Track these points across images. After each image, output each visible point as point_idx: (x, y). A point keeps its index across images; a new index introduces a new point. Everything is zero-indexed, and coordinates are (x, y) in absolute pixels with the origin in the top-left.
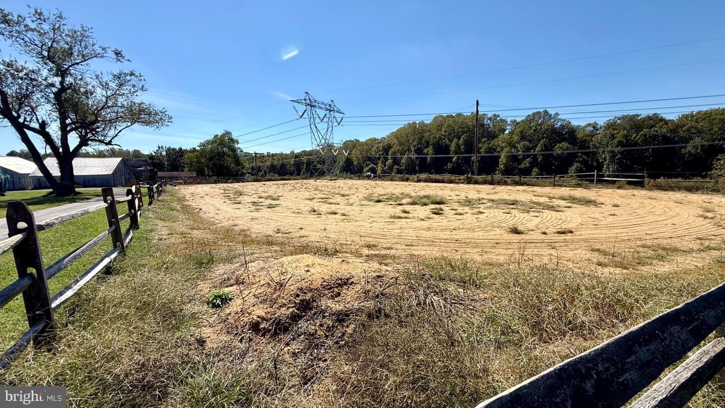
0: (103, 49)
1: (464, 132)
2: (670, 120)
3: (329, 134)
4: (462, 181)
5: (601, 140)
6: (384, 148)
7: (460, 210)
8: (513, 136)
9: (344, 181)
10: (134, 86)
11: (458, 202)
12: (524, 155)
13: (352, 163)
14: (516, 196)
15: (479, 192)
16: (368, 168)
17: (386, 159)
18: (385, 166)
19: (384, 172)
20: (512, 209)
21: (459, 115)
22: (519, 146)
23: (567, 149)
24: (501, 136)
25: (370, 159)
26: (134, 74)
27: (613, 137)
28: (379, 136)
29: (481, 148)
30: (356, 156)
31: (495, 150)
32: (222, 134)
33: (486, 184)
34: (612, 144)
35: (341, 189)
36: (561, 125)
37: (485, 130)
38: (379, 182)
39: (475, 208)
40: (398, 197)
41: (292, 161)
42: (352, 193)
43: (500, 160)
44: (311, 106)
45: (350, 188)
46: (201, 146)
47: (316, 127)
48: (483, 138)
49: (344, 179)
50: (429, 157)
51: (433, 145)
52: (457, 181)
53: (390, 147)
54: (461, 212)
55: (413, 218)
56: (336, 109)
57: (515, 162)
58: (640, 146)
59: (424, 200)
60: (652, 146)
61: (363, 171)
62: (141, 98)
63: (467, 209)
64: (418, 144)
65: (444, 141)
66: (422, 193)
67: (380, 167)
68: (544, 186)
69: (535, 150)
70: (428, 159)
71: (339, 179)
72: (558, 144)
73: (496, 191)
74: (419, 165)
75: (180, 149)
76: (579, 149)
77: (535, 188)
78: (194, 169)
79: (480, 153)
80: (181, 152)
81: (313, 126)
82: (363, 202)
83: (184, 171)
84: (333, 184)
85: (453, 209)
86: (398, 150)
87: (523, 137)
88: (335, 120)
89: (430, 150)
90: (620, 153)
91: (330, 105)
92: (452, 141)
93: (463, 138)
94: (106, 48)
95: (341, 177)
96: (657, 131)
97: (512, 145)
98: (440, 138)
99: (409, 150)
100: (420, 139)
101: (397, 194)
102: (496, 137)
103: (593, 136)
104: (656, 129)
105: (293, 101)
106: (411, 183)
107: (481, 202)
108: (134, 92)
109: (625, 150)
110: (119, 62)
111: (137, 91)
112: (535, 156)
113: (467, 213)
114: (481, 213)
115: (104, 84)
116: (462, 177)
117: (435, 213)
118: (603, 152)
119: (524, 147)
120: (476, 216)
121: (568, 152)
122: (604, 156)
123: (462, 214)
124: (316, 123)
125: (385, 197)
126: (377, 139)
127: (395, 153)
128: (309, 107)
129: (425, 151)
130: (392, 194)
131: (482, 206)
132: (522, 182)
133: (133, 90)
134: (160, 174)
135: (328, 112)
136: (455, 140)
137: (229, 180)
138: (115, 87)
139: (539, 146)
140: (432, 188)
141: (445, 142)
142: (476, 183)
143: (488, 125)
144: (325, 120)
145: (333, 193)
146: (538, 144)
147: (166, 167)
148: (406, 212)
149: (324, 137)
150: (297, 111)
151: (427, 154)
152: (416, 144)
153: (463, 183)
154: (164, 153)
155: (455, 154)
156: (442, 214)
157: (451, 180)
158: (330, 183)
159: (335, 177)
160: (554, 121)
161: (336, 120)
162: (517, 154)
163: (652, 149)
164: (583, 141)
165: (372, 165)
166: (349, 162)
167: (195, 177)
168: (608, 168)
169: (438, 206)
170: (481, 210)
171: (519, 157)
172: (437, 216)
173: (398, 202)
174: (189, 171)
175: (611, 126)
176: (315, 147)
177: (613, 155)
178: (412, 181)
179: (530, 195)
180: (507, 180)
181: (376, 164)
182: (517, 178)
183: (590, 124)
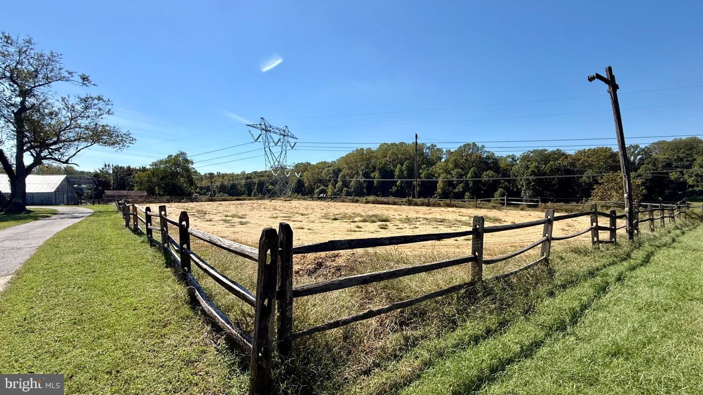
0: (70, 73)
1: (407, 159)
2: (569, 155)
3: (283, 157)
4: (404, 203)
5: (519, 169)
6: (334, 171)
7: (401, 226)
8: (448, 164)
9: (299, 202)
10: (100, 109)
11: (400, 220)
12: (458, 181)
13: (303, 185)
14: (446, 216)
15: (417, 212)
16: (318, 190)
17: (336, 182)
18: (335, 188)
19: (334, 194)
20: (440, 225)
21: (402, 144)
22: (454, 172)
23: (492, 177)
24: (439, 164)
25: (320, 181)
26: (102, 99)
27: (527, 167)
28: (329, 160)
29: (421, 174)
30: (307, 178)
31: (433, 176)
32: (176, 155)
33: (424, 205)
34: (527, 173)
35: (298, 209)
36: (487, 156)
37: (424, 158)
38: (332, 203)
39: (413, 224)
40: (350, 216)
41: (243, 182)
42: (310, 213)
43: (438, 185)
44: (266, 131)
45: (307, 209)
46: (153, 165)
47: (270, 150)
48: (423, 165)
49: (299, 200)
50: (375, 181)
51: (379, 169)
52: (399, 203)
53: (340, 171)
54: (402, 227)
55: (365, 231)
56: (289, 134)
57: (451, 187)
58: (548, 176)
59: (373, 218)
60: (558, 176)
61: (314, 192)
62: (107, 121)
63: (406, 225)
64: (366, 168)
65: (389, 166)
66: (371, 213)
67: (330, 189)
68: (469, 208)
69: (466, 177)
70: (375, 182)
71: (294, 200)
72: (485, 172)
73: (431, 212)
74: (367, 188)
75: (129, 167)
76: (502, 177)
77: (462, 210)
78: (144, 188)
79: (420, 178)
80: (129, 171)
81: (267, 149)
82: (322, 220)
83: (133, 190)
84: (289, 204)
85: (395, 225)
86: (348, 174)
87: (456, 166)
88: (288, 145)
89: (376, 174)
90: (533, 181)
91: (284, 131)
92: (395, 167)
93: (406, 164)
94: (72, 72)
95: (295, 198)
96: (560, 164)
97: (448, 172)
98: (386, 164)
99: (357, 173)
100: (368, 165)
101: (349, 213)
102: (434, 164)
103: (512, 166)
104: (559, 162)
105: (248, 125)
106: (360, 205)
107: (417, 220)
108: (100, 115)
109: (537, 179)
110: (85, 86)
111: (103, 114)
112: (467, 182)
113: (405, 228)
114: (416, 228)
115: (70, 106)
116: (404, 200)
117: (382, 228)
118: (521, 180)
119: (457, 173)
120: (413, 230)
121: (493, 179)
122: (522, 182)
123: (402, 229)
124: (270, 146)
125: (340, 216)
126: (328, 163)
127: (344, 176)
128: (264, 132)
129: (372, 175)
130: (345, 214)
131: (418, 223)
132: (452, 204)
133: (98, 113)
134: (108, 192)
135: (282, 136)
136: (399, 166)
137: (183, 199)
138: (81, 109)
139: (470, 173)
140: (379, 209)
141: (390, 168)
142: (416, 205)
143: (427, 153)
144: (279, 144)
145: (292, 213)
146: (469, 172)
147: (112, 185)
148: (359, 227)
149: (278, 160)
150: (252, 135)
151: (374, 178)
152: (364, 168)
153: (405, 205)
154: (111, 172)
155: (399, 179)
156: (387, 228)
157: (395, 202)
158: (286, 204)
159: (290, 199)
160: (481, 152)
161: (290, 144)
162: (452, 180)
163: (557, 178)
164: (505, 170)
165: (322, 187)
166: (300, 183)
167: (146, 196)
168: (525, 193)
169: (384, 223)
170: (417, 226)
171: (454, 183)
172: (383, 230)
173: (352, 220)
174: (139, 190)
175: (525, 158)
176: (268, 169)
177: (529, 182)
178: (361, 202)
179: (457, 215)
180: (440, 202)
181: (327, 186)
182: (448, 201)
183: (509, 156)
